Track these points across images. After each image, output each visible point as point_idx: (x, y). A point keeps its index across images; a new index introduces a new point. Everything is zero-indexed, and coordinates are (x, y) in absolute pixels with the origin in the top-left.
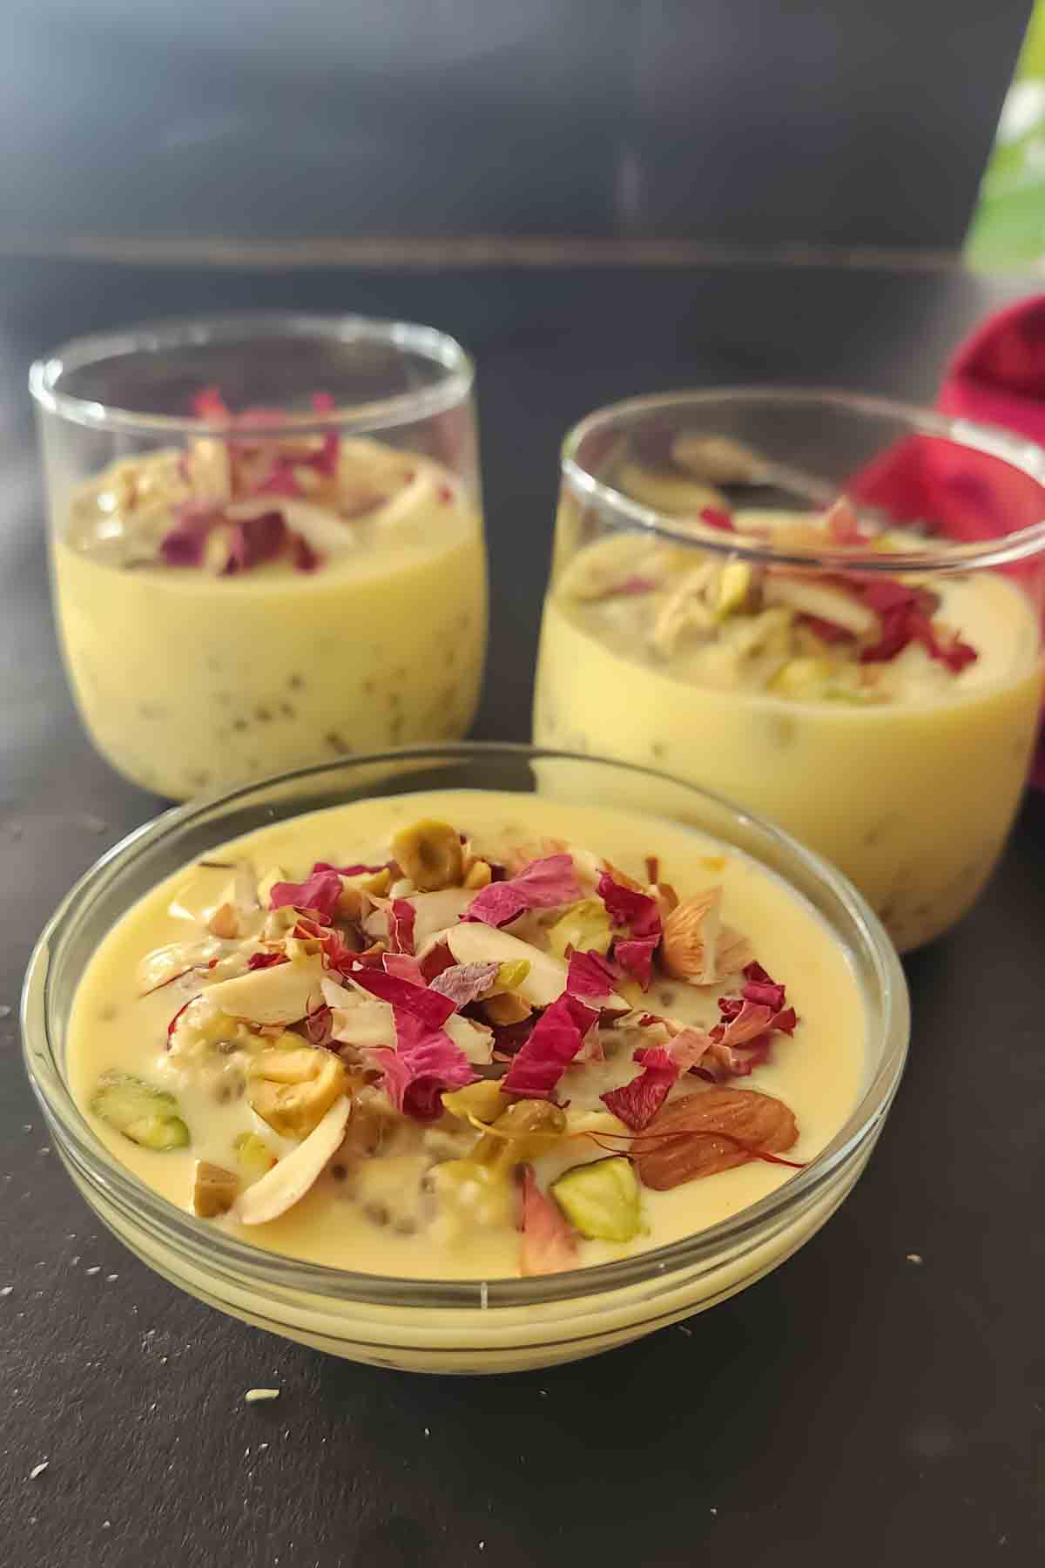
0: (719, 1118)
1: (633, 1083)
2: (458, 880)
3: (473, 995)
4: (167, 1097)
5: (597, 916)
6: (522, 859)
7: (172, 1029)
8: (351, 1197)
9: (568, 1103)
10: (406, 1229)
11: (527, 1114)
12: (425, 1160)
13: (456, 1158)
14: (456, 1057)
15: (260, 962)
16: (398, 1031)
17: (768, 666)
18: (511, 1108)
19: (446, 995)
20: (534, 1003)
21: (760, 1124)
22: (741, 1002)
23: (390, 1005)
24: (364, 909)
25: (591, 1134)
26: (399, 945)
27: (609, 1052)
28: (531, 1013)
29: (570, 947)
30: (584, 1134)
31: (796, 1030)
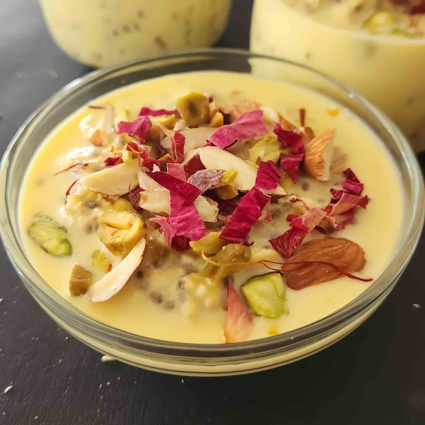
0: (327, 254)
1: (285, 234)
2: (208, 121)
3: (209, 186)
4: (63, 229)
5: (274, 143)
6: (239, 112)
7: (68, 193)
8: (144, 288)
9: (253, 243)
10: (171, 306)
11: (231, 252)
12: (181, 271)
13: (196, 272)
14: (197, 222)
15: (111, 162)
16: (172, 205)
17: (365, 15)
18: (224, 248)
19: (196, 185)
20: (240, 189)
21: (347, 258)
22: (341, 192)
23: (169, 191)
24: (162, 136)
25: (263, 262)
26: (176, 156)
27: (275, 215)
28: (238, 194)
29: (259, 158)
30: (260, 262)
31: (368, 206)
